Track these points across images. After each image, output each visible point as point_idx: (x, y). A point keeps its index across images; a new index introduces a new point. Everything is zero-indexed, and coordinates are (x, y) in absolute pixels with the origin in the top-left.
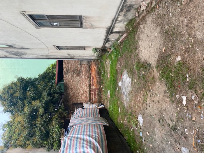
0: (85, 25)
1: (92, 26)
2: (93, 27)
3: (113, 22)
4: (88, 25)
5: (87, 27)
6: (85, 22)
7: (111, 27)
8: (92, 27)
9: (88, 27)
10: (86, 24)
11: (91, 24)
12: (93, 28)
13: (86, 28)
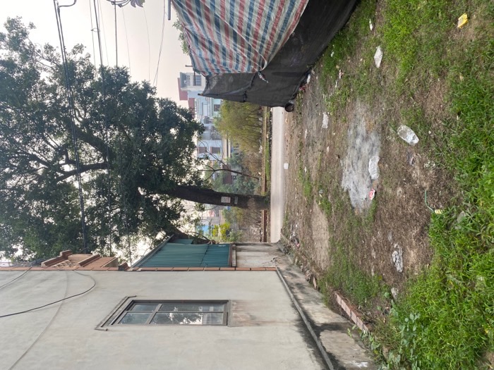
0: (236, 317)
1: (253, 319)
2: (257, 320)
3: (296, 309)
4: (242, 316)
5: (241, 322)
6: (235, 311)
7: (301, 319)
8: (255, 322)
9: (245, 322)
10: (238, 314)
11: (248, 314)
12: (258, 325)
13: (240, 324)
